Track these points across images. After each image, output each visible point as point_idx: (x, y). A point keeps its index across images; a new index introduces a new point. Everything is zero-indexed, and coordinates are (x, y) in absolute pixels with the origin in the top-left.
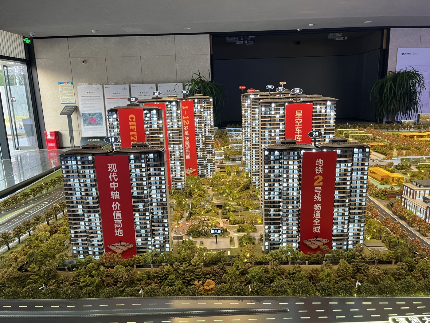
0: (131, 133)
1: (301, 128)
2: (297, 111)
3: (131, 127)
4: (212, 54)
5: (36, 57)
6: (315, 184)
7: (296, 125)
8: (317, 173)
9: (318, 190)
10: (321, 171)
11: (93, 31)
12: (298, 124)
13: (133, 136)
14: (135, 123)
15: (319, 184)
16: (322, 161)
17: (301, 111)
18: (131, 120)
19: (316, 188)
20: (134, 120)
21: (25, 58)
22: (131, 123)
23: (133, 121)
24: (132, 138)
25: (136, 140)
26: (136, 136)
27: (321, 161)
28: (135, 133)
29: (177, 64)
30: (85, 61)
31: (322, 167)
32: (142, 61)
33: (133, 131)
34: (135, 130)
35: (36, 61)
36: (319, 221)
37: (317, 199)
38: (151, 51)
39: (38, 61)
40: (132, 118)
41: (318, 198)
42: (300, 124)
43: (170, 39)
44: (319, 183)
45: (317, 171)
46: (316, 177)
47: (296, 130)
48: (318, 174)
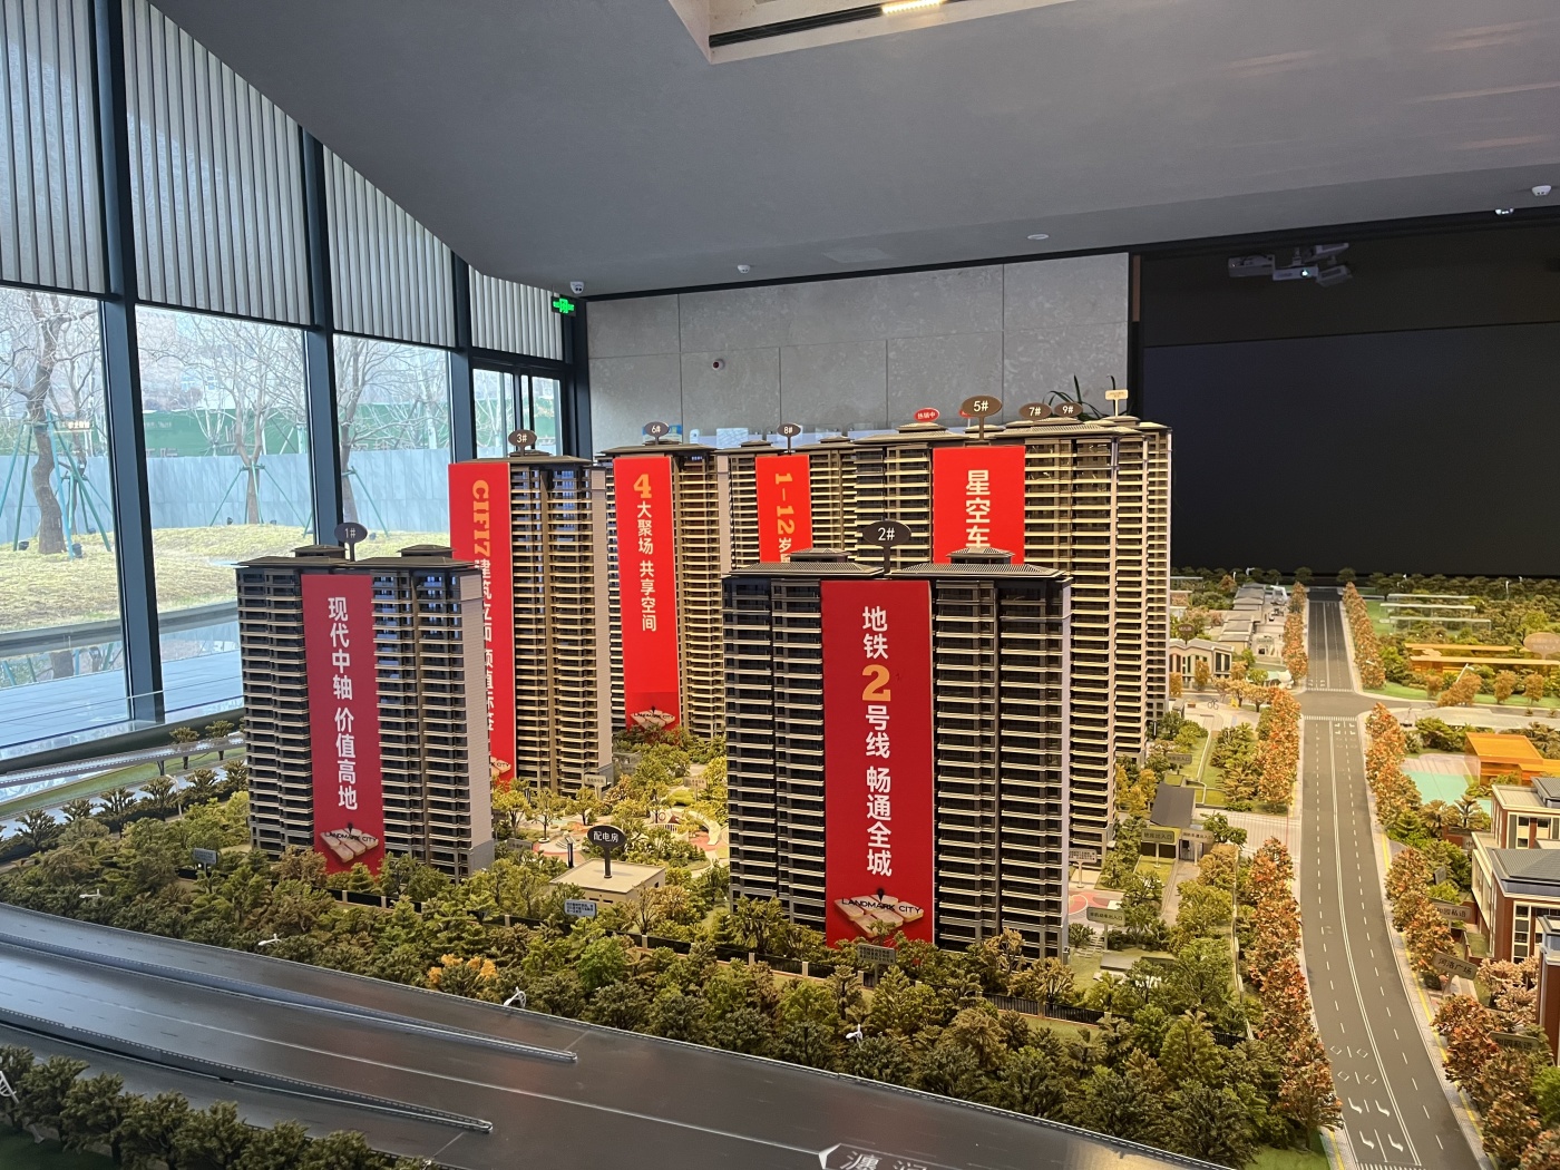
0: (478, 535)
1: (987, 530)
2: (970, 473)
3: (478, 517)
4: (1136, 318)
6: (868, 694)
7: (969, 521)
8: (869, 655)
9: (878, 716)
10: (881, 648)
11: (740, 269)
12: (974, 517)
13: (481, 542)
14: (485, 506)
15: (878, 697)
16: (884, 613)
17: (986, 472)
18: (477, 496)
19: (870, 707)
20: (486, 496)
22: (477, 506)
23: (482, 500)
24: (478, 549)
25: (487, 554)
26: (487, 544)
27: (879, 613)
28: (486, 535)
29: (1006, 361)
30: (720, 360)
31: (884, 635)
32: (891, 355)
33: (480, 527)
34: (487, 526)
36: (887, 832)
37: (877, 749)
38: (921, 321)
40: (481, 491)
41: (880, 745)
42: (982, 517)
43: (986, 278)
44: (879, 691)
45: (868, 648)
46: (867, 671)
47: (971, 538)
48: (872, 661)
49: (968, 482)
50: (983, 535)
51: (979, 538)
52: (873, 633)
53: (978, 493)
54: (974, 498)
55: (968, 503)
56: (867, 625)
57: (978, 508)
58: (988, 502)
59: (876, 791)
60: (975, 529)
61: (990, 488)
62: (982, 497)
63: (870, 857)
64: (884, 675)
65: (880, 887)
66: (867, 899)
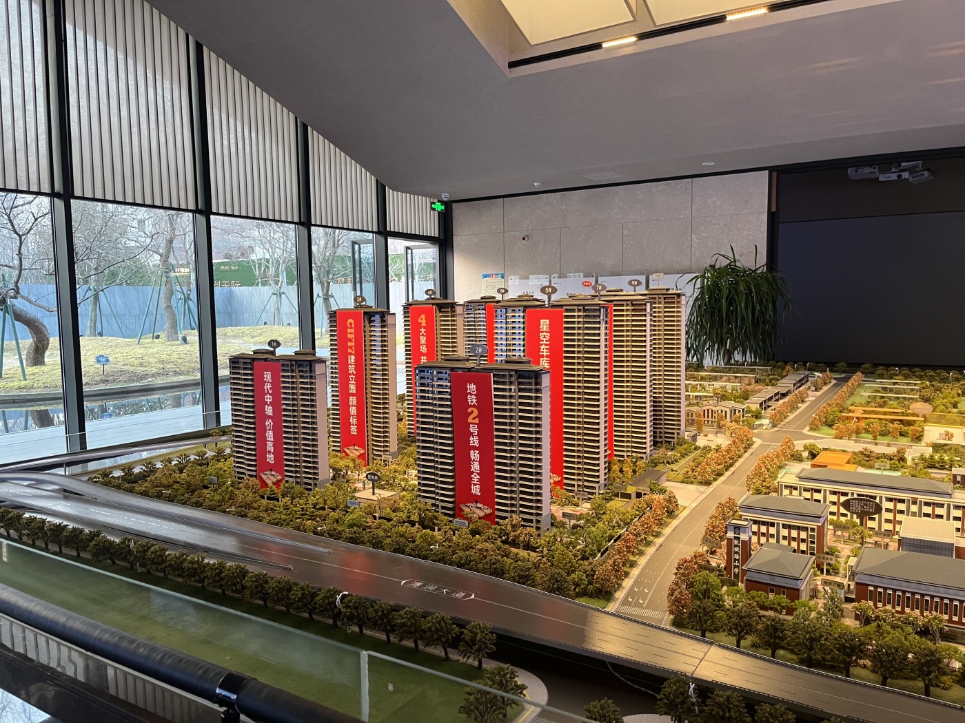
0: (350, 344)
1: (548, 347)
2: (542, 321)
3: (350, 336)
5: (454, 234)
6: (470, 420)
7: (541, 343)
8: (470, 403)
9: (474, 429)
10: (474, 400)
11: (535, 184)
12: (543, 341)
13: (351, 347)
14: (352, 331)
15: (474, 421)
16: (475, 386)
17: (548, 321)
18: (349, 326)
19: (471, 425)
20: (353, 326)
21: (437, 235)
22: (349, 331)
23: (351, 328)
24: (349, 351)
25: (353, 353)
26: (353, 348)
27: (473, 386)
28: (353, 344)
29: (693, 236)
30: (527, 236)
31: (475, 395)
32: (625, 232)
33: (350, 340)
34: (353, 340)
35: (454, 239)
36: (478, 477)
37: (474, 443)
38: (643, 212)
39: (457, 240)
40: (351, 324)
41: (475, 441)
42: (546, 341)
44: (474, 418)
45: (469, 401)
46: (469, 410)
47: (542, 350)
48: (471, 406)
49: (540, 325)
50: (547, 349)
51: (545, 350)
52: (471, 395)
53: (545, 330)
54: (543, 332)
55: (541, 334)
56: (469, 391)
57: (545, 337)
58: (548, 334)
59: (474, 460)
60: (543, 346)
61: (550, 328)
62: (547, 332)
63: (472, 487)
64: (476, 412)
65: (476, 499)
66: (471, 504)
